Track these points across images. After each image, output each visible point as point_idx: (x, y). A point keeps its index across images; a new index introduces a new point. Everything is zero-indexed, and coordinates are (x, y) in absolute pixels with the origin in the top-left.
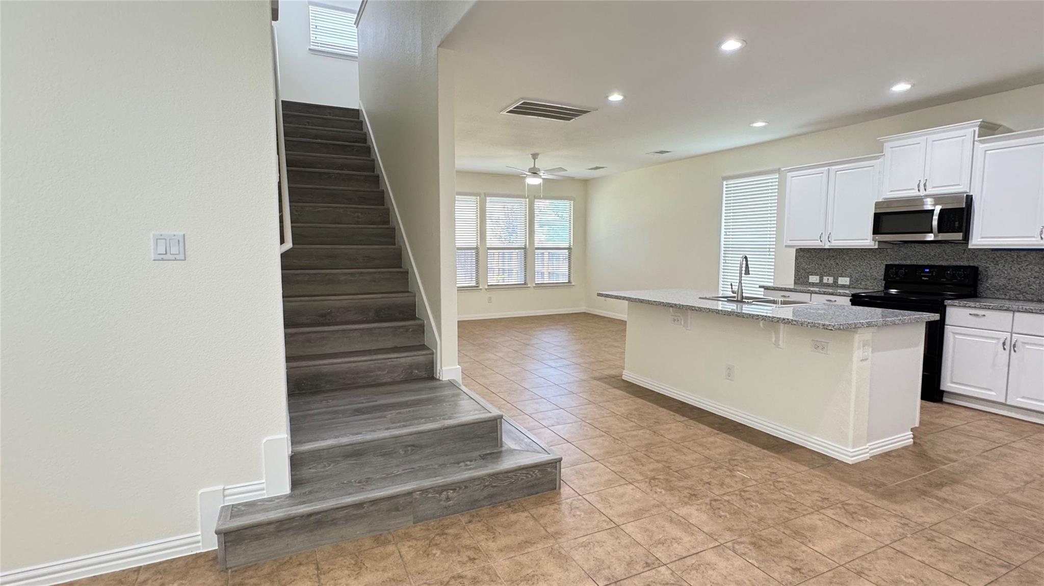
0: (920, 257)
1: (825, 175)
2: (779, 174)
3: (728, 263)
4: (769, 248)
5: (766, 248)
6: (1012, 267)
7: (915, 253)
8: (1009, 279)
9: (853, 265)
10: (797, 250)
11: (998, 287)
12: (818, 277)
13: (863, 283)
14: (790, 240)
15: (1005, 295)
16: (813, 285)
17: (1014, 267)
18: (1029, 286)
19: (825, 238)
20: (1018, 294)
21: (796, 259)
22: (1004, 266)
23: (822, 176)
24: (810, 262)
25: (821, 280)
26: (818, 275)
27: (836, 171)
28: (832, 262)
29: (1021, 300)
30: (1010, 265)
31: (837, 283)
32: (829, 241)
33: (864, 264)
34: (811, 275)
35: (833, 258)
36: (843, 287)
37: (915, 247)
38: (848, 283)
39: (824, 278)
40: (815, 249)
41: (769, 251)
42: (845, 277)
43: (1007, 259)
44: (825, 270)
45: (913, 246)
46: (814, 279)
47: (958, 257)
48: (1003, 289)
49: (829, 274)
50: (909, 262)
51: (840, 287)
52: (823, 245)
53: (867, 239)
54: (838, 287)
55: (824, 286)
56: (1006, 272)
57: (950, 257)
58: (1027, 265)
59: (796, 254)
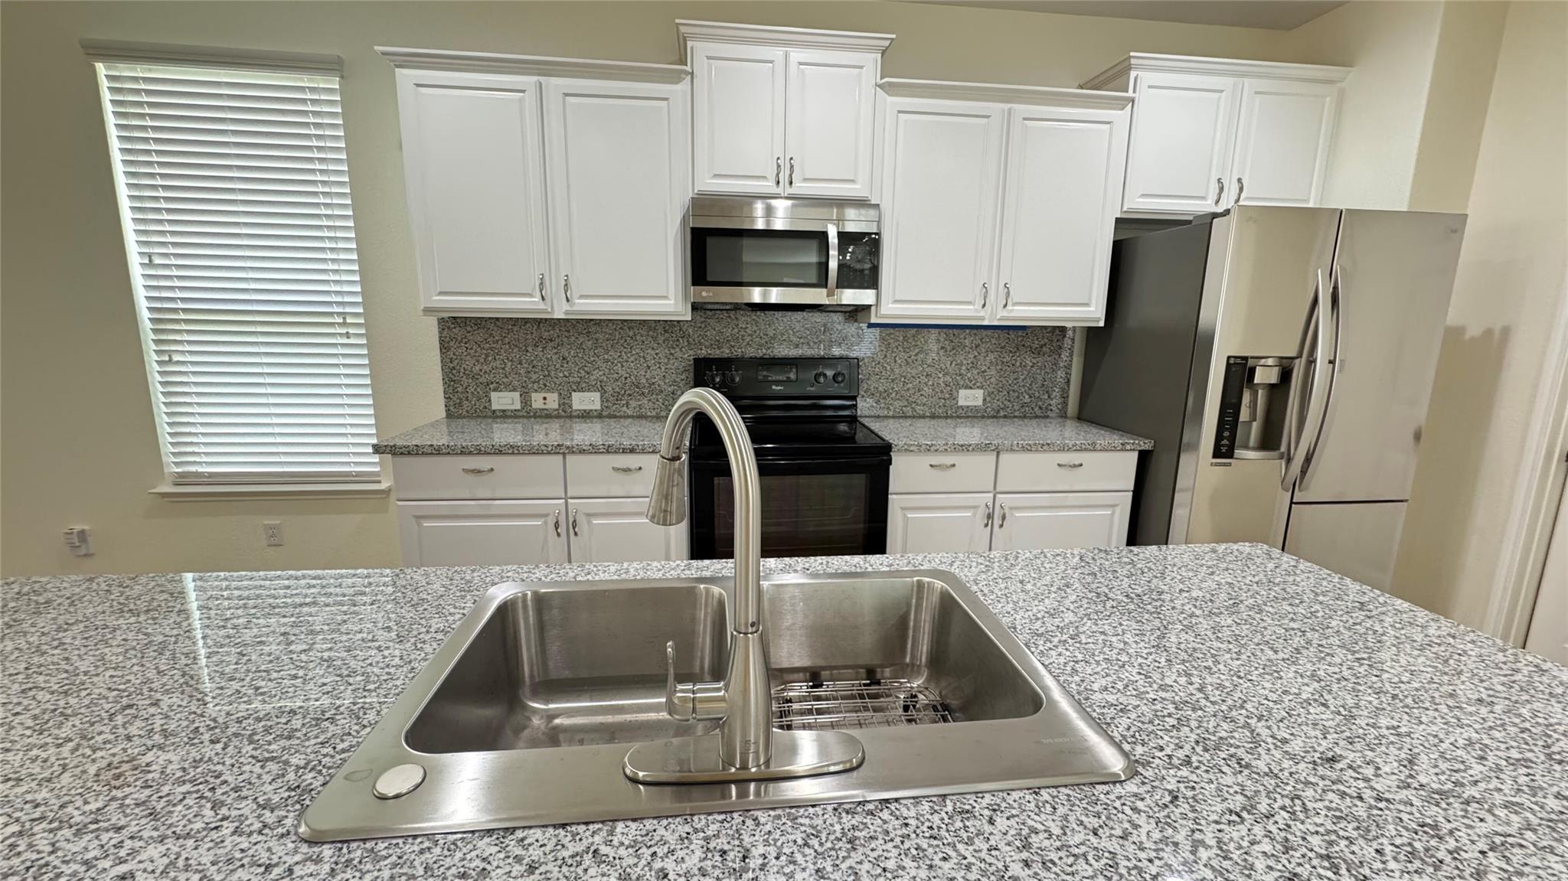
0: (748, 339)
1: (530, 99)
2: (342, 77)
3: (178, 363)
4: (343, 315)
5: (331, 314)
6: (897, 359)
7: (736, 330)
8: (893, 380)
9: (607, 361)
10: (441, 321)
11: (878, 395)
12: (516, 395)
13: (633, 403)
14: (441, 293)
15: (888, 408)
16: (504, 415)
17: (900, 358)
18: (919, 391)
19: (554, 288)
20: (905, 406)
21: (444, 347)
22: (886, 356)
23: (521, 100)
24: (487, 356)
25: (526, 401)
26: (514, 390)
27: (566, 95)
28: (550, 353)
29: (910, 417)
30: (894, 355)
31: (571, 407)
32: (568, 300)
33: (632, 359)
34: (495, 390)
35: (551, 344)
36: (586, 415)
37: (737, 319)
38: (597, 406)
39: (534, 396)
40: (497, 319)
41: (344, 324)
42: (589, 390)
43: (889, 344)
44: (534, 377)
45: (733, 317)
46: (504, 400)
47: (815, 340)
48: (884, 398)
49: (545, 385)
50: (727, 351)
51: (578, 417)
52: (550, 310)
53: (665, 297)
54: (571, 417)
55: (535, 417)
56: (888, 368)
57: (802, 340)
58: (916, 355)
59: (440, 333)
